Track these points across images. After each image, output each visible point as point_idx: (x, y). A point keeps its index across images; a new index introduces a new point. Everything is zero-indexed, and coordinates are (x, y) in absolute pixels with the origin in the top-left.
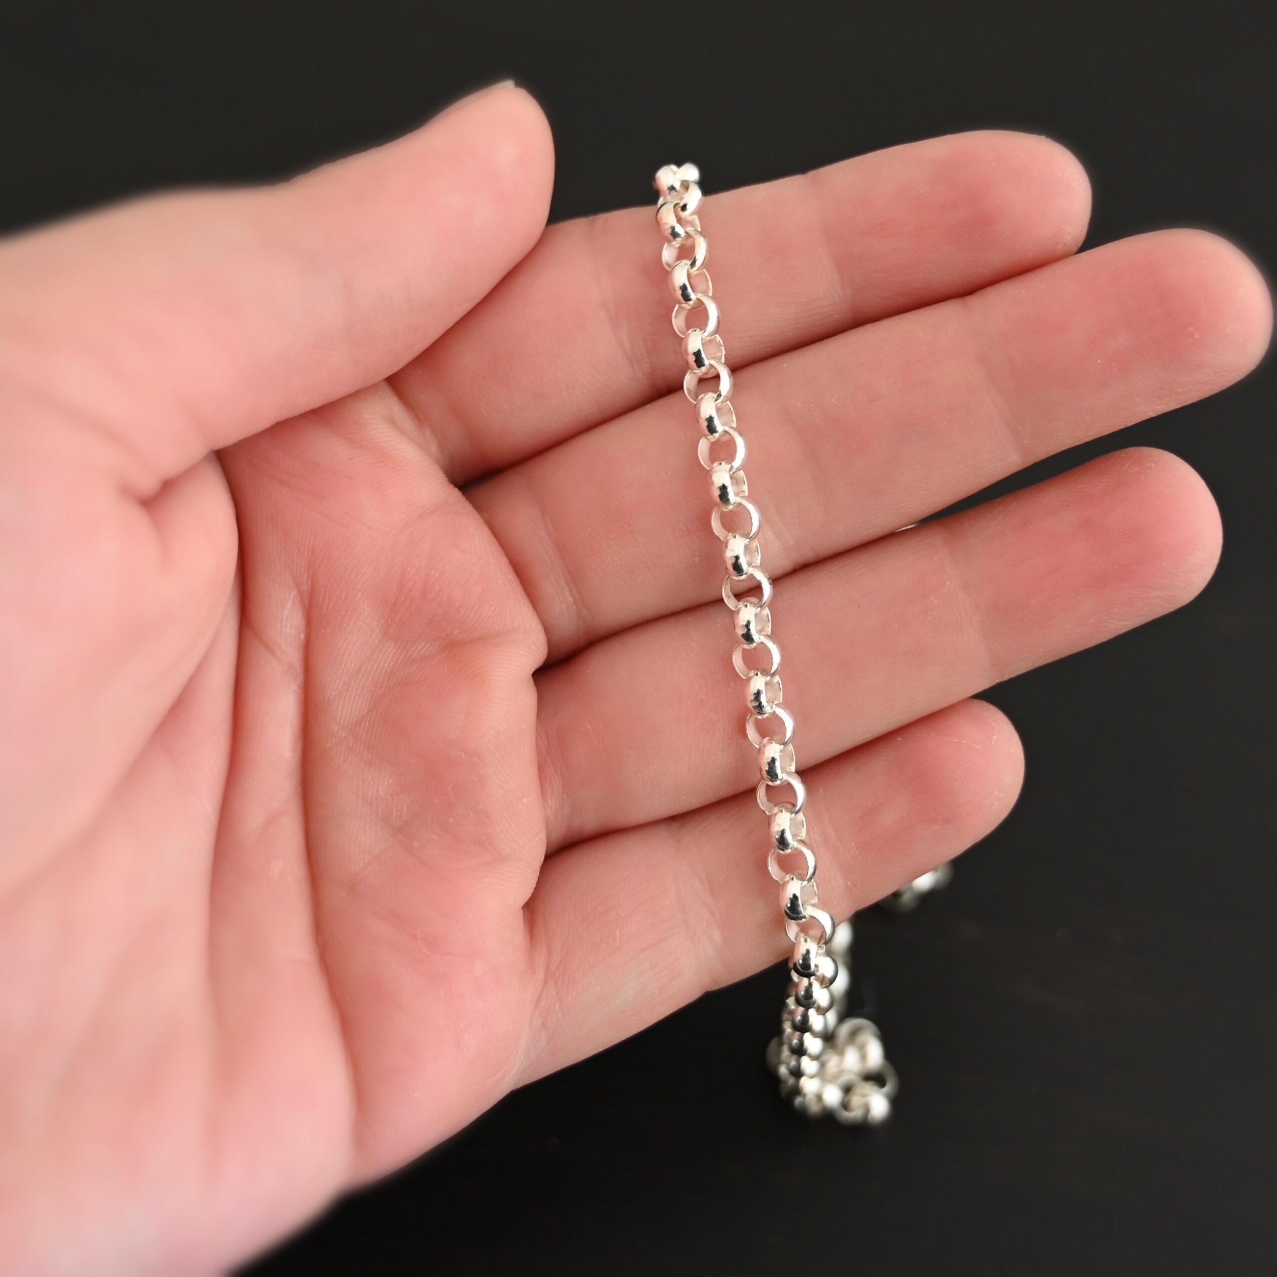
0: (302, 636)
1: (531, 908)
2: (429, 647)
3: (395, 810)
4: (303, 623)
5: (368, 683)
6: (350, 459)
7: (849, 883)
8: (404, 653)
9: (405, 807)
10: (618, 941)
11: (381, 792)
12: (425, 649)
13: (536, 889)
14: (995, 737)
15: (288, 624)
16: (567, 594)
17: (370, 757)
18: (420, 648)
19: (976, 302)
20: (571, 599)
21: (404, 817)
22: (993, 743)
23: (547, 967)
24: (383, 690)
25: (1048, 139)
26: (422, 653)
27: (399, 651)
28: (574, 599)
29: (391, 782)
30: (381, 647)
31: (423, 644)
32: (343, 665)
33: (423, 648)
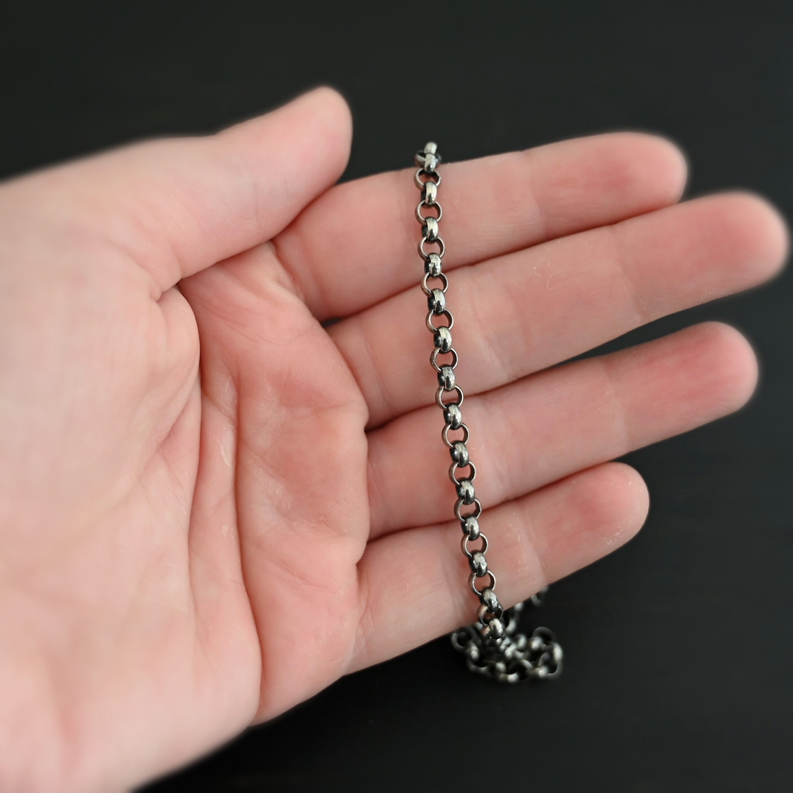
0: (235, 402)
1: (360, 565)
2: (305, 411)
3: (283, 504)
4: (236, 395)
5: (271, 430)
6: (258, 304)
7: (544, 565)
8: (291, 414)
9: (290, 503)
10: (408, 590)
11: (277, 493)
12: (303, 412)
13: (363, 555)
14: (630, 483)
15: (228, 395)
18: (300, 411)
21: (289, 508)
22: (629, 486)
23: (367, 601)
24: (279, 434)
26: (301, 414)
27: (289, 412)
29: (283, 487)
30: (278, 410)
31: (302, 409)
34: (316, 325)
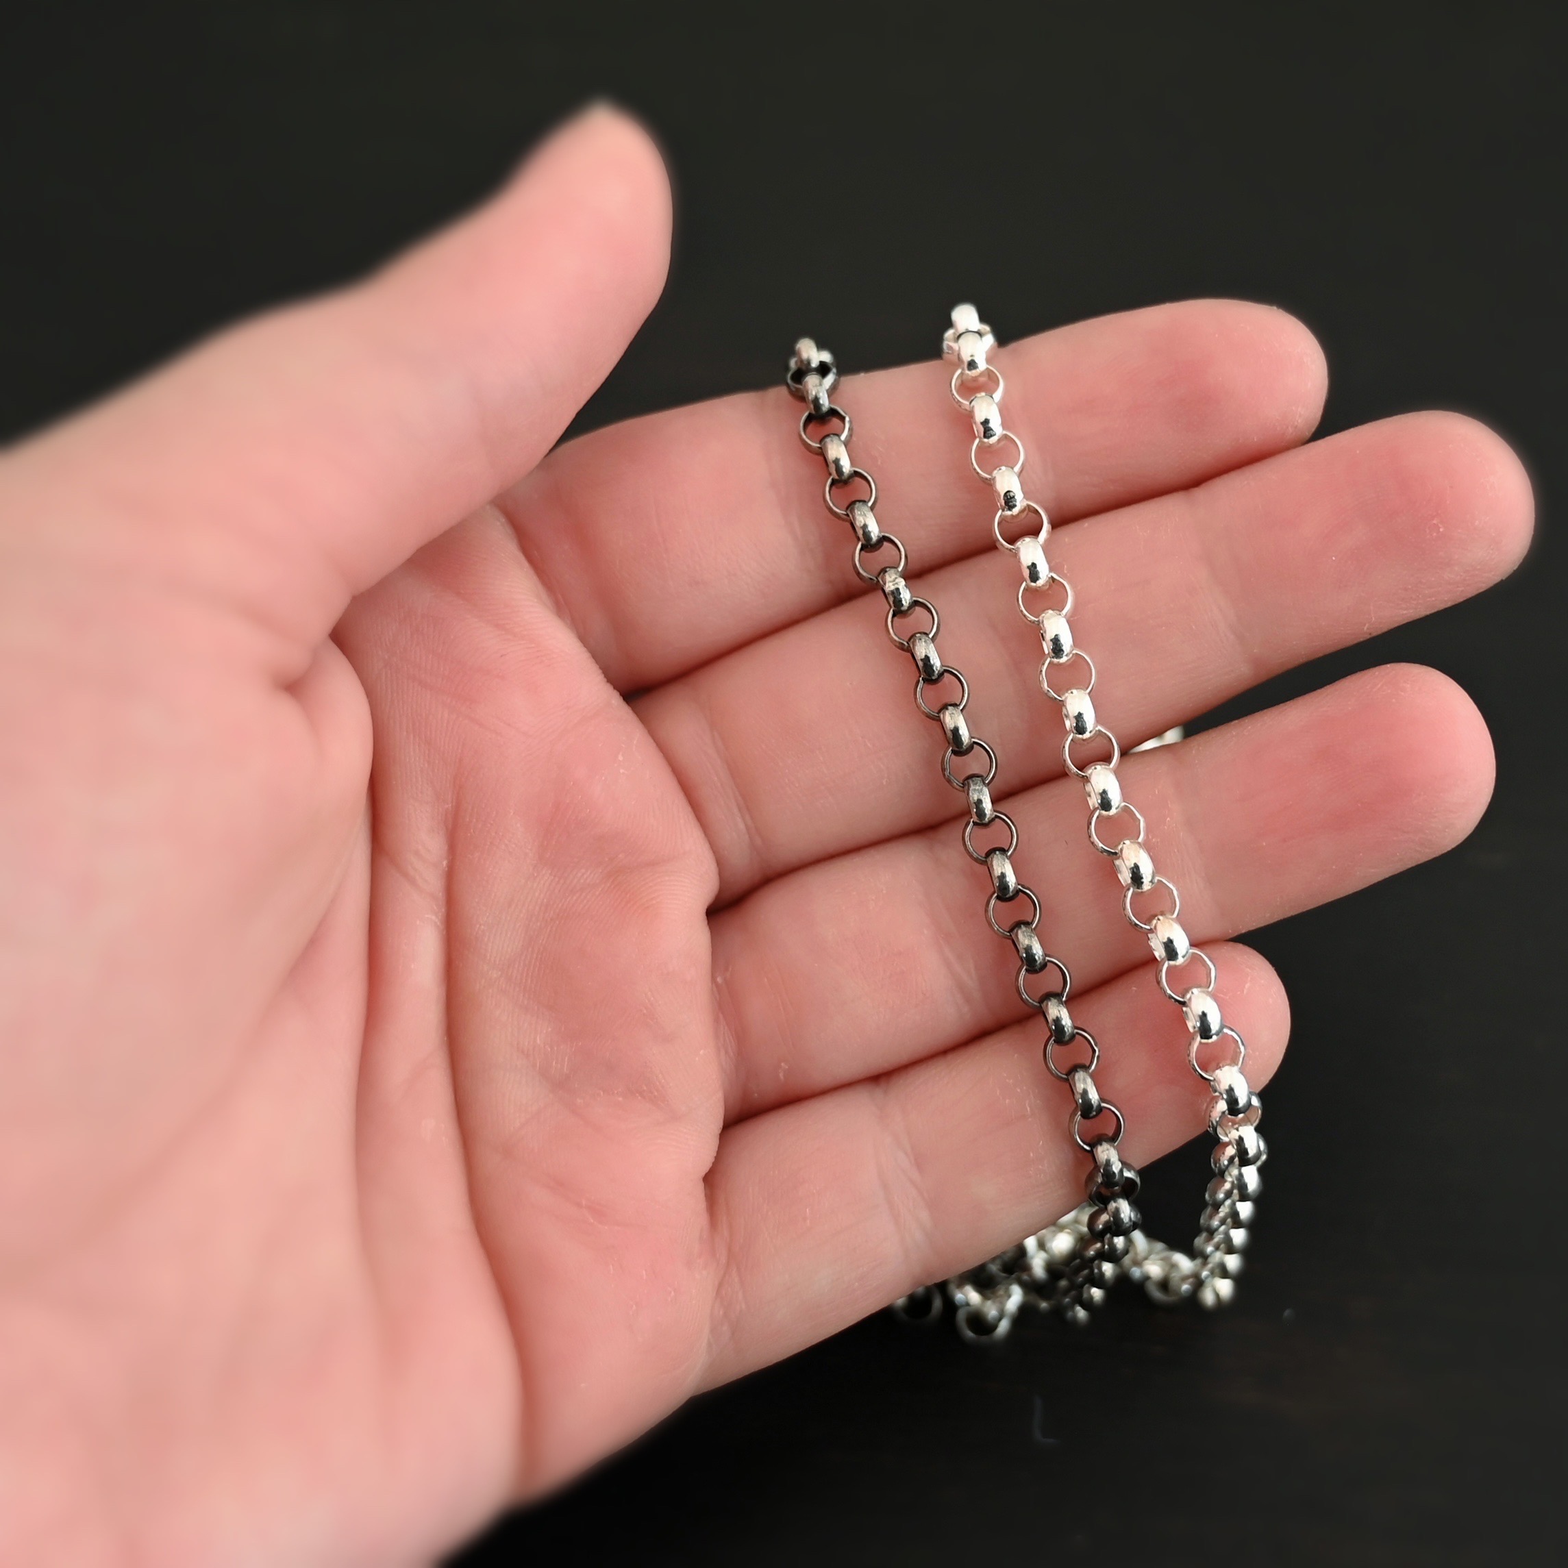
0: (445, 863)
1: (710, 1180)
2: (591, 873)
3: (554, 1063)
4: (446, 848)
5: (522, 915)
6: (502, 656)
8: (562, 881)
9: (566, 1059)
10: (808, 1221)
11: (538, 1041)
12: (585, 876)
13: (716, 1158)
14: (1247, 986)
16: (739, 820)
17: (526, 1002)
18: (579, 875)
19: (1200, 493)
20: (742, 826)
21: (565, 1070)
22: (1245, 992)
23: (730, 1250)
24: (539, 924)
25: (1281, 310)
26: (582, 881)
27: (557, 879)
28: (746, 825)
29: (550, 1029)
30: (536, 874)
31: (583, 871)
32: (493, 895)
33: (583, 875)
34: (616, 700)
